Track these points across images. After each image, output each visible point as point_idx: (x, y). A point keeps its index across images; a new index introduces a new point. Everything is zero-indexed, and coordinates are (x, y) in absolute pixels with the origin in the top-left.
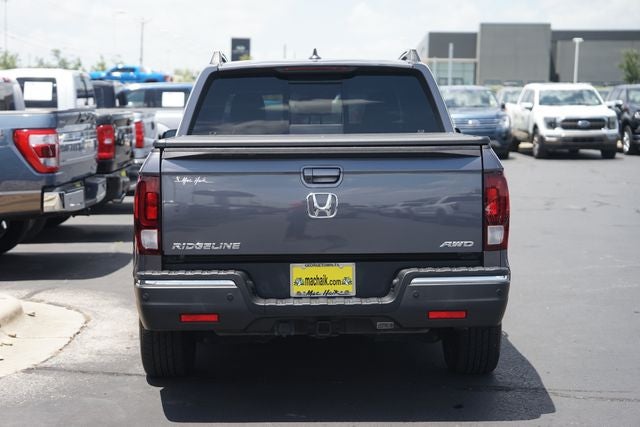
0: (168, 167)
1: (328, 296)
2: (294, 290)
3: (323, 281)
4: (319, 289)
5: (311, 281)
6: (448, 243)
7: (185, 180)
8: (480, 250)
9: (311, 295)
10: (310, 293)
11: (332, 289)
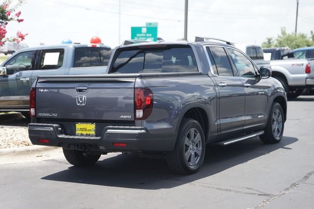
0: (39, 85)
1: (87, 135)
2: (77, 132)
3: (85, 130)
4: (84, 133)
5: (82, 129)
6: (122, 116)
7: (42, 90)
8: (133, 120)
9: (82, 135)
10: (81, 134)
11: (88, 133)
